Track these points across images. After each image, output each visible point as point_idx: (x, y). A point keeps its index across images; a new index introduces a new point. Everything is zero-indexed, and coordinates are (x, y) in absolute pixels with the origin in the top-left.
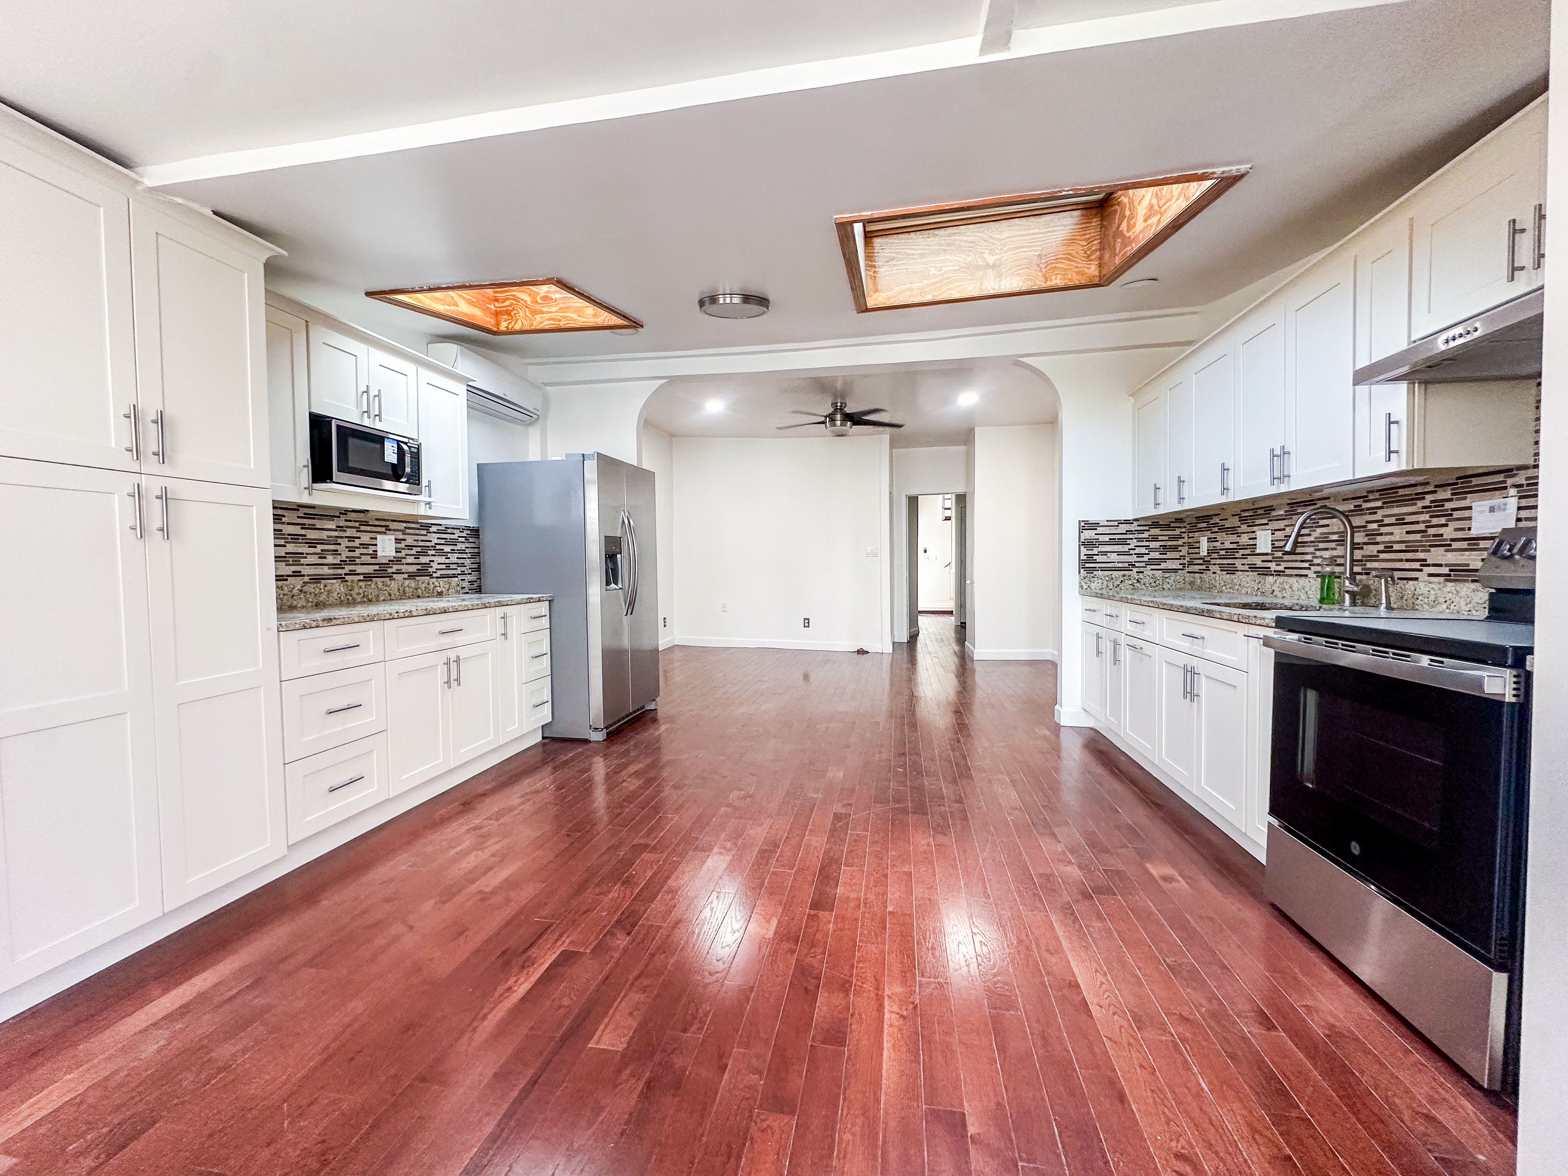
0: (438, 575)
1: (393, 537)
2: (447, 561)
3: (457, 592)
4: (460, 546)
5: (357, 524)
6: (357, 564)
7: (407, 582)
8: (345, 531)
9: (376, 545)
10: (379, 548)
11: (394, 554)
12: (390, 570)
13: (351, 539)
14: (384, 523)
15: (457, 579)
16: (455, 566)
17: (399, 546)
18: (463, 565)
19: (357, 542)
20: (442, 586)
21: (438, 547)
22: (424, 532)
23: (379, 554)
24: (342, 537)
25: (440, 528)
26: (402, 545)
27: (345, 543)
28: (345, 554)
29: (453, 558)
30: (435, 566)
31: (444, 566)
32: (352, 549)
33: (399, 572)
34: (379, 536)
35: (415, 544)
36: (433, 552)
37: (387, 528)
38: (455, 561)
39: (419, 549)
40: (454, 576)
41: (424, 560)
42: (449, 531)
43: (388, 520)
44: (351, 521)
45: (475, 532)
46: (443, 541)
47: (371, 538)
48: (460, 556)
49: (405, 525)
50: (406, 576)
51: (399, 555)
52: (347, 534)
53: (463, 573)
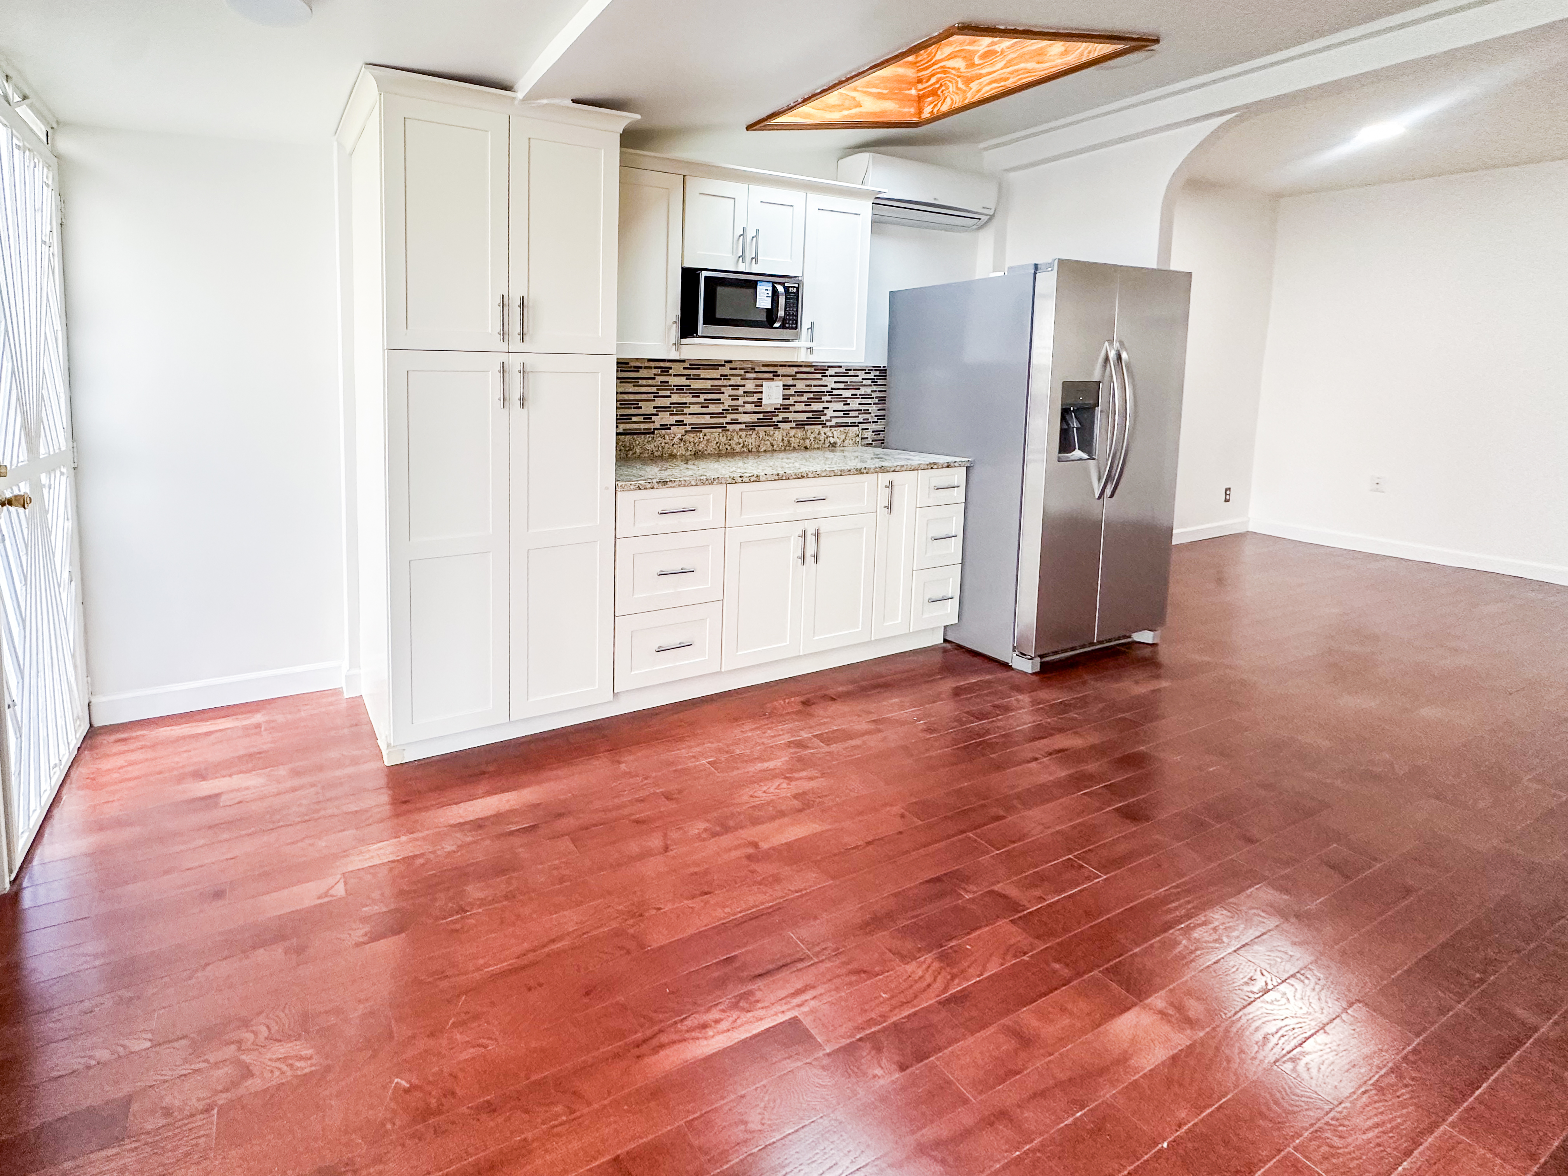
0: (833, 423)
1: (781, 384)
2: (846, 408)
3: (856, 443)
4: (863, 391)
5: (742, 372)
6: (740, 413)
7: (792, 432)
8: (729, 379)
9: (761, 392)
10: (764, 396)
11: (781, 401)
12: (775, 419)
13: (735, 387)
14: (771, 369)
15: (856, 428)
16: (856, 413)
17: (787, 392)
18: (867, 412)
19: (741, 391)
20: (837, 435)
21: (835, 392)
22: (819, 376)
23: (764, 402)
24: (725, 386)
25: (837, 370)
26: (792, 391)
27: (729, 391)
28: (728, 403)
29: (854, 404)
30: (829, 413)
31: (841, 414)
32: (735, 398)
33: (786, 421)
34: (765, 383)
35: (807, 389)
36: (828, 398)
37: (776, 374)
38: (857, 407)
39: (811, 395)
40: (854, 425)
41: (816, 407)
42: (851, 373)
43: (776, 366)
44: (736, 369)
45: (883, 373)
46: (842, 386)
47: (757, 386)
48: (864, 401)
49: (796, 369)
50: (794, 425)
51: (787, 402)
52: (732, 382)
53: (866, 421)
